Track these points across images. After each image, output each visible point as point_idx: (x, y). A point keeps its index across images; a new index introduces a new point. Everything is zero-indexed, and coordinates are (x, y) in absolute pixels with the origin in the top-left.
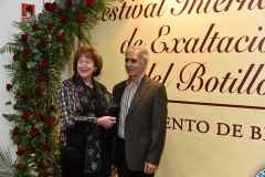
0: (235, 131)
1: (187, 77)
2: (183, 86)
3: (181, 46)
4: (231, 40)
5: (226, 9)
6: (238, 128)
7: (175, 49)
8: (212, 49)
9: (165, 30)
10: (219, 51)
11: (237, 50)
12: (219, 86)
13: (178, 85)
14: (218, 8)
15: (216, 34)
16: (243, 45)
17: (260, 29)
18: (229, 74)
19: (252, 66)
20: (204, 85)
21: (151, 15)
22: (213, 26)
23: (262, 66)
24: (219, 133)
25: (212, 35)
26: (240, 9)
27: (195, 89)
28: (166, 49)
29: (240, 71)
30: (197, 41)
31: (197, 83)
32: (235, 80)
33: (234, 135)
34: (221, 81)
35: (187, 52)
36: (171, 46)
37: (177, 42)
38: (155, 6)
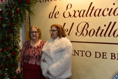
0: (103, 55)
1: (80, 30)
2: (78, 34)
3: (77, 14)
4: (100, 10)
6: (104, 54)
7: (74, 16)
8: (91, 15)
9: (69, 6)
10: (95, 16)
11: (103, 15)
12: (95, 33)
13: (76, 33)
15: (93, 7)
16: (106, 13)
17: (114, 4)
18: (100, 27)
19: (111, 23)
20: (88, 33)
22: (92, 3)
23: (115, 23)
24: (96, 57)
25: (91, 8)
27: (84, 35)
28: (70, 15)
29: (105, 26)
30: (84, 11)
31: (85, 32)
32: (103, 30)
33: (103, 58)
34: (96, 31)
35: (80, 17)
36: (72, 14)
37: (75, 12)
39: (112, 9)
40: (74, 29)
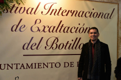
1: (50, 43)
2: (48, 48)
3: (47, 29)
4: (69, 28)
5: (67, 15)
6: (72, 63)
7: (44, 30)
8: (61, 31)
9: (38, 21)
10: (64, 32)
11: (71, 32)
12: (64, 47)
13: (46, 47)
14: (64, 14)
15: (63, 25)
16: (73, 30)
17: (79, 24)
18: (68, 42)
19: (77, 38)
20: (58, 47)
21: (31, 13)
22: (61, 21)
23: (80, 38)
25: (61, 25)
26: (72, 15)
27: (54, 48)
28: (39, 30)
29: (73, 40)
30: (54, 27)
31: (54, 46)
32: (71, 44)
34: (65, 45)
35: (49, 32)
36: (41, 29)
37: (45, 27)
38: (32, 9)
39: (78, 28)
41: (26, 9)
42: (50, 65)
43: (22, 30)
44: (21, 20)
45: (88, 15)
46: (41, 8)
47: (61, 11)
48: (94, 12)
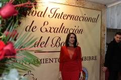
3: (52, 30)
4: (68, 29)
5: (67, 18)
7: (50, 31)
9: (46, 23)
10: (65, 33)
13: (51, 45)
14: (65, 18)
15: (64, 27)
17: (75, 26)
20: (60, 45)
21: (40, 16)
22: (63, 24)
26: (70, 19)
28: (47, 31)
30: (58, 28)
31: (58, 44)
35: (54, 32)
36: (49, 30)
37: (51, 28)
38: (42, 12)
40: (50, 42)
41: (37, 12)
42: (54, 60)
43: (34, 30)
44: (33, 21)
45: (81, 19)
46: (48, 12)
47: (63, 15)
48: (85, 16)
